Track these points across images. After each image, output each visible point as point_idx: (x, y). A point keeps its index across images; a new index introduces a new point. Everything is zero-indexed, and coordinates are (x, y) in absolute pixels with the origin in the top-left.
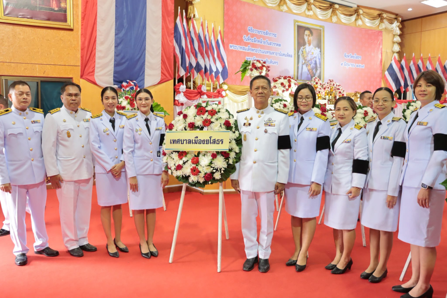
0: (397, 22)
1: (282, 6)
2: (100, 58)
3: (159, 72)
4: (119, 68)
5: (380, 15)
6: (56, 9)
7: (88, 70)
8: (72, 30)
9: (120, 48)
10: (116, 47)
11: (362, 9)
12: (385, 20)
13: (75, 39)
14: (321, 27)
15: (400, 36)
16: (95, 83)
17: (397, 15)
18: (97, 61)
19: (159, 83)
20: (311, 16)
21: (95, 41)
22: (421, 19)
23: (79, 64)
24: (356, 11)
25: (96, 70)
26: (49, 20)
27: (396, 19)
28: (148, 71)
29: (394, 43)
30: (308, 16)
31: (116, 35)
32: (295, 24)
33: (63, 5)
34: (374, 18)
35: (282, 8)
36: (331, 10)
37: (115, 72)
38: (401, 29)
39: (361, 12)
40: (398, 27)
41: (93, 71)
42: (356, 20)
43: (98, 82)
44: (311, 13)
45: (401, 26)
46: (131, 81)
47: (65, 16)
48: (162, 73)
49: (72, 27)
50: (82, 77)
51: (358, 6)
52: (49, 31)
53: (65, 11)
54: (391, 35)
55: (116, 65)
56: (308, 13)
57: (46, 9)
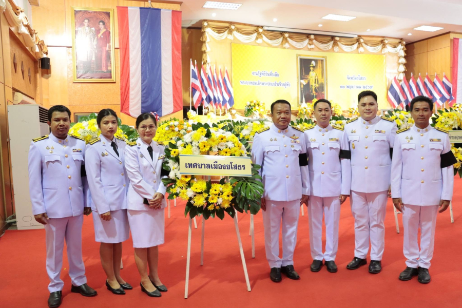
0: (402, 45)
1: (285, 44)
2: (132, 99)
3: (172, 105)
4: (145, 105)
5: (382, 42)
6: (105, 71)
7: (125, 107)
8: (115, 83)
9: (144, 91)
10: (142, 91)
11: (363, 37)
12: (387, 46)
13: (116, 89)
14: (323, 57)
15: (405, 57)
16: (129, 115)
17: (401, 39)
18: (130, 101)
19: (173, 113)
20: (313, 49)
21: (129, 89)
22: (426, 40)
23: (120, 103)
24: (358, 40)
25: (130, 107)
26: (101, 78)
27: (400, 43)
28: (164, 106)
29: (399, 64)
30: (310, 50)
31: (142, 83)
32: (297, 58)
33: (109, 68)
34: (375, 45)
35: (284, 46)
36: (332, 42)
37: (142, 107)
38: (406, 52)
39: (362, 41)
40: (403, 49)
41: (128, 107)
42: (358, 48)
43: (131, 113)
44: (312, 46)
45: (405, 49)
46: (153, 112)
47: (111, 74)
48: (174, 106)
49: (115, 81)
50: (121, 111)
51: (359, 36)
52: (102, 84)
53: (111, 72)
54: (395, 58)
55: (143, 103)
56: (310, 47)
57: (99, 72)
